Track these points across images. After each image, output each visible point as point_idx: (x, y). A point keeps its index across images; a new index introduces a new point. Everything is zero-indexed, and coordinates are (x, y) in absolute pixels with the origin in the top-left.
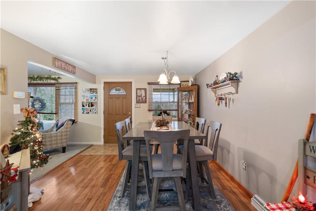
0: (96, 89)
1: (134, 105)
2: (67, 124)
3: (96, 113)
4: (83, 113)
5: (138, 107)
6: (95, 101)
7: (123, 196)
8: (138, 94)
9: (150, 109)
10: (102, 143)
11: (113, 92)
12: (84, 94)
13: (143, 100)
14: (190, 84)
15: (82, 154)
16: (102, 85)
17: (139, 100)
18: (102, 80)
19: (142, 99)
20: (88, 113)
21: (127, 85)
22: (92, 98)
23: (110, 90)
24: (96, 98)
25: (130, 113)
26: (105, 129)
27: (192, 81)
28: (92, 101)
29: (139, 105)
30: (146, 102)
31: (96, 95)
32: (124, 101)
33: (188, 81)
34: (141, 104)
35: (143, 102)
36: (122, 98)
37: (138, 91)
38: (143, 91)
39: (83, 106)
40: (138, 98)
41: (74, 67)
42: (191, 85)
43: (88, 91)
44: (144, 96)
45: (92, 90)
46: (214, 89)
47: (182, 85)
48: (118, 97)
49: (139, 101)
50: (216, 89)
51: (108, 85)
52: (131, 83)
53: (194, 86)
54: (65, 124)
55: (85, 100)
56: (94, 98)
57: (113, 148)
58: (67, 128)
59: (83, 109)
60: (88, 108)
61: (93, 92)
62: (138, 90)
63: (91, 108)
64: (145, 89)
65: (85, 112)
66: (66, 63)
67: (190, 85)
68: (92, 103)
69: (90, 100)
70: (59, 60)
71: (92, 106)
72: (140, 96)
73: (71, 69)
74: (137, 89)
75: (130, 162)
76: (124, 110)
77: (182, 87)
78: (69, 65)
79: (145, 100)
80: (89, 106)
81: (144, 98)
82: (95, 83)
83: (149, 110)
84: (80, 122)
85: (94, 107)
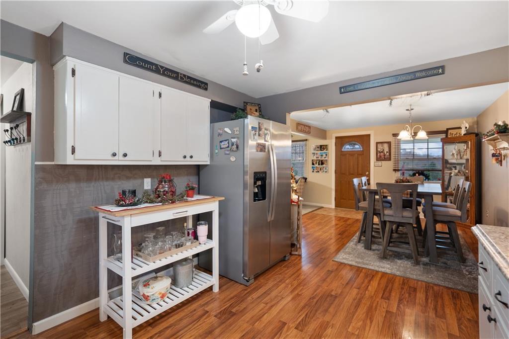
0: (327, 146)
1: (373, 163)
2: (301, 182)
3: (326, 172)
4: (313, 172)
5: (379, 165)
6: (326, 159)
7: (359, 242)
8: (379, 150)
9: (397, 169)
10: (333, 206)
11: (347, 148)
12: (314, 152)
13: (386, 157)
14: (463, 132)
15: (315, 212)
16: (334, 141)
17: (380, 156)
18: (333, 135)
19: (384, 155)
20: (318, 172)
21: (364, 140)
22: (322, 155)
23: (342, 145)
24: (326, 155)
25: (367, 173)
26: (336, 191)
27: (466, 128)
28: (322, 159)
29: (380, 163)
30: (390, 159)
31: (327, 151)
32: (360, 158)
33: (460, 128)
34: (383, 162)
35: (385, 159)
36: (358, 155)
37: (380, 146)
38: (386, 146)
39: (313, 164)
40: (379, 154)
41: (310, 127)
42: (464, 135)
43: (318, 148)
44: (387, 152)
45: (322, 148)
46: (492, 142)
47: (449, 134)
48: (352, 154)
49: (379, 158)
50: (495, 141)
51: (341, 141)
52: (369, 136)
53: (468, 136)
54: (299, 181)
55: (315, 158)
56: (324, 156)
57: (346, 212)
58: (301, 185)
59: (313, 167)
60: (318, 166)
61: (324, 149)
62: (378, 145)
63: (322, 166)
64: (389, 143)
65: (315, 170)
66: (305, 125)
67: (462, 135)
68: (322, 161)
69: (320, 157)
70: (300, 124)
71: (322, 164)
72: (382, 152)
73: (307, 129)
74: (377, 143)
75: (366, 213)
76: (360, 169)
77: (449, 136)
78: (307, 126)
79: (389, 157)
80: (319, 165)
81: (388, 154)
82: (326, 139)
83: (395, 170)
84: (310, 182)
85: (324, 166)
